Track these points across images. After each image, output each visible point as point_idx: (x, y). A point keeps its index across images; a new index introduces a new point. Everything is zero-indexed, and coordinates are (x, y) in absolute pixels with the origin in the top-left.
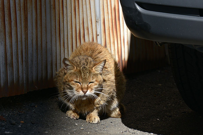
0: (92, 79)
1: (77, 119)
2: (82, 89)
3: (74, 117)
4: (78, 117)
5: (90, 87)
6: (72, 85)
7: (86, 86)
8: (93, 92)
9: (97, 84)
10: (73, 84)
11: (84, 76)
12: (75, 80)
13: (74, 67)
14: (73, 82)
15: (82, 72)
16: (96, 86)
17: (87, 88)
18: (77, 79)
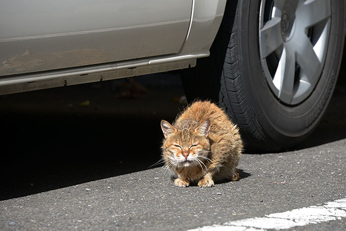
0: (194, 142)
1: (187, 187)
2: (182, 153)
3: (183, 184)
4: (188, 184)
5: (191, 151)
6: (171, 150)
7: (187, 149)
8: (197, 155)
9: (200, 148)
10: (173, 149)
11: (185, 138)
12: (175, 144)
13: (174, 130)
14: (173, 146)
15: (182, 134)
16: (199, 150)
17: (189, 152)
18: (176, 142)
